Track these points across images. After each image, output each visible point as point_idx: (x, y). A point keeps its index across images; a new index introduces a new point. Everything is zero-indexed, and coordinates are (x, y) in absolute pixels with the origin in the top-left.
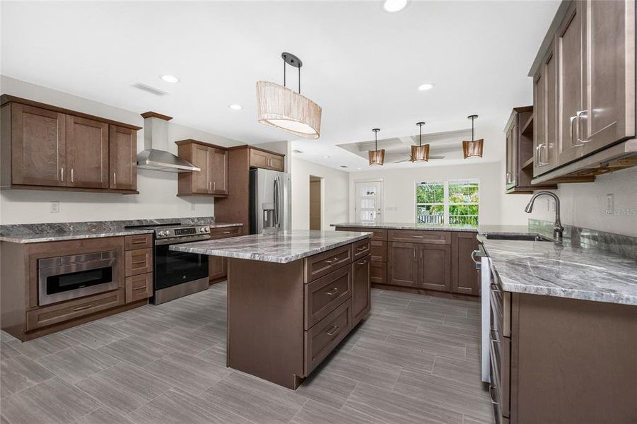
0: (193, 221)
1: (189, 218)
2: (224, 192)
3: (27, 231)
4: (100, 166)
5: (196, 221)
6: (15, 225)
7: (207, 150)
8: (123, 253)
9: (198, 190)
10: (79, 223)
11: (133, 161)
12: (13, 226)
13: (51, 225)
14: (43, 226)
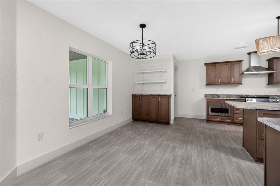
3: (211, 96)
10: (224, 95)
13: (216, 95)
14: (214, 95)
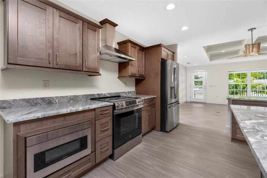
0: (126, 94)
1: (124, 92)
2: (143, 75)
3: (26, 104)
4: (77, 53)
5: (127, 94)
6: (16, 100)
7: (136, 48)
8: (94, 123)
9: (132, 74)
10: (62, 97)
11: (98, 52)
12: (14, 100)
13: (42, 99)
14: (38, 100)
